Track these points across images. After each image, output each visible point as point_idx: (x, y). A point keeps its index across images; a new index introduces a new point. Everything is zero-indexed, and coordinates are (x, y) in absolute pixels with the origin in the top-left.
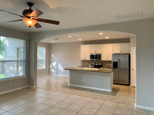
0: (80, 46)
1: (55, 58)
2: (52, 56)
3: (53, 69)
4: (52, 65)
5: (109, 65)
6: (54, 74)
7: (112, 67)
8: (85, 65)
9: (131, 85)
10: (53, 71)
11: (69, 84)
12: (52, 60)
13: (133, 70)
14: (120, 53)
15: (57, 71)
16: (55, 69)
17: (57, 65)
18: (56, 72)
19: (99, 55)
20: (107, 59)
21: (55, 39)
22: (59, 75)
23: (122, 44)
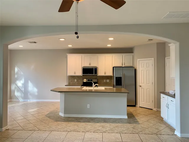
0: (67, 55)
1: (22, 73)
2: (16, 70)
3: (18, 91)
4: (16, 85)
5: (106, 81)
6: (21, 100)
7: (115, 84)
8: (74, 83)
9: (138, 106)
10: (17, 94)
11: (62, 114)
12: (16, 76)
13: (141, 86)
14: (121, 65)
15: (26, 94)
16: (22, 91)
17: (25, 85)
18: (23, 95)
19: (95, 69)
20: (105, 73)
21: (31, 42)
22: (29, 101)
23: (124, 55)
